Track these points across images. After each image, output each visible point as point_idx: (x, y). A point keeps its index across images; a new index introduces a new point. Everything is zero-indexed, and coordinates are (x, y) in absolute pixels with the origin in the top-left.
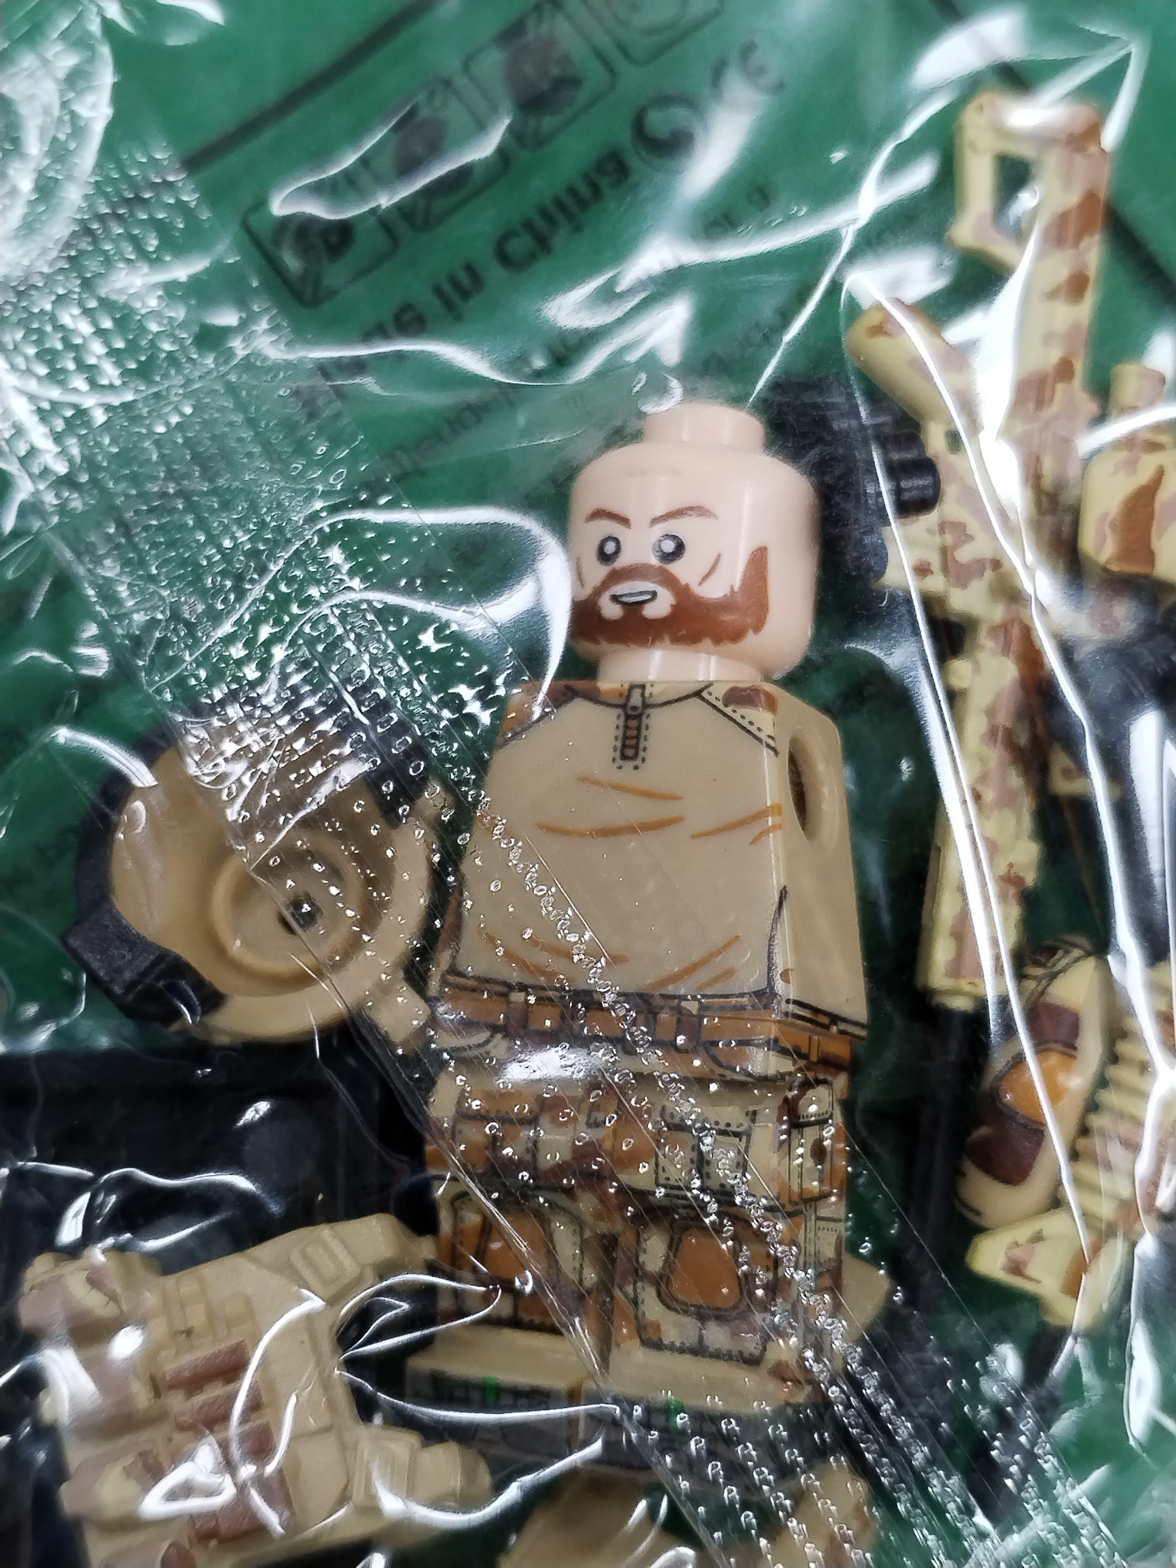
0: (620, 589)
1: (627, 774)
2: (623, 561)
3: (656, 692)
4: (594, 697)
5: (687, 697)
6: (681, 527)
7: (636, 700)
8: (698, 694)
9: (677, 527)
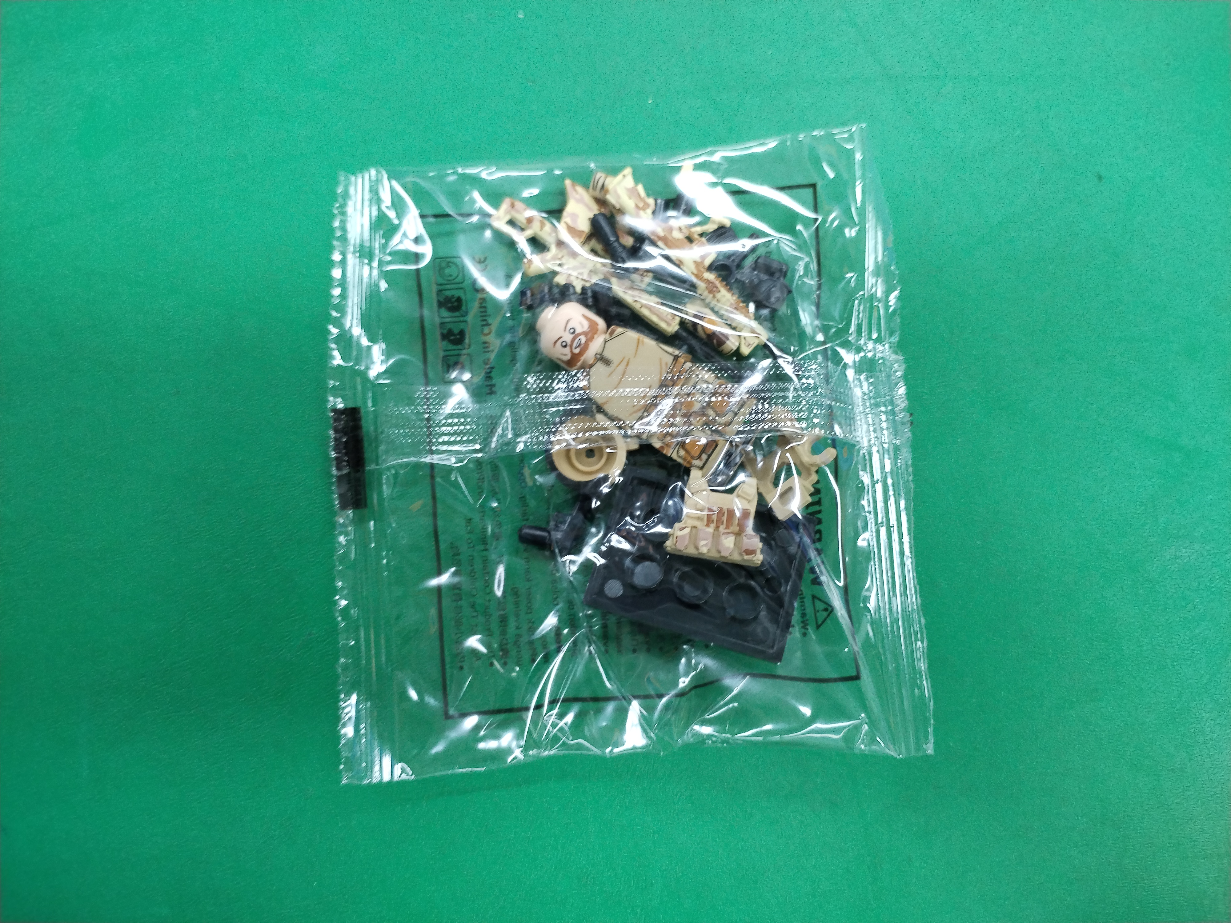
0: (574, 345)
1: (613, 366)
2: (569, 343)
3: (600, 351)
4: (591, 366)
5: (605, 344)
6: (570, 326)
7: (599, 356)
8: (606, 342)
9: (569, 327)
